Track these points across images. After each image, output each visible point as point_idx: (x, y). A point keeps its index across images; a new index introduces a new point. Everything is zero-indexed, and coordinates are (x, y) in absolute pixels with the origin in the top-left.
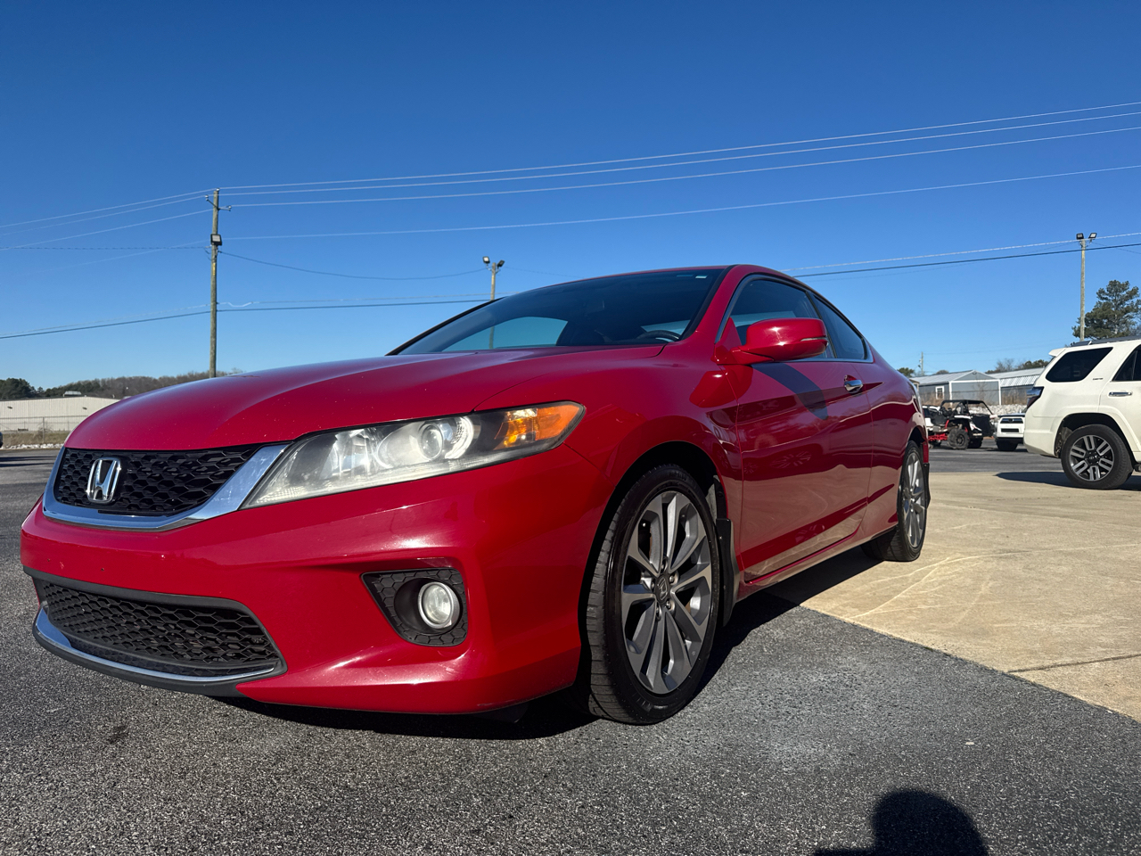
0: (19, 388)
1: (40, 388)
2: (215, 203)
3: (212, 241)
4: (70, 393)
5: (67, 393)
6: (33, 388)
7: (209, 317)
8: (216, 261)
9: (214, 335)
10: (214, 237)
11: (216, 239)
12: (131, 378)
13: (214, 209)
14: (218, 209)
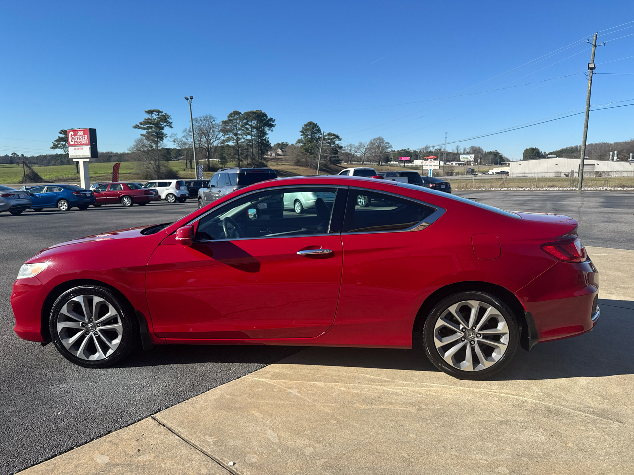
0: (535, 153)
1: (545, 152)
2: (594, 43)
3: (589, 67)
4: (551, 156)
5: (549, 156)
6: (542, 152)
7: (585, 115)
8: (591, 80)
9: (587, 126)
10: (590, 65)
11: (592, 66)
12: (596, 144)
13: (593, 46)
14: (596, 46)
